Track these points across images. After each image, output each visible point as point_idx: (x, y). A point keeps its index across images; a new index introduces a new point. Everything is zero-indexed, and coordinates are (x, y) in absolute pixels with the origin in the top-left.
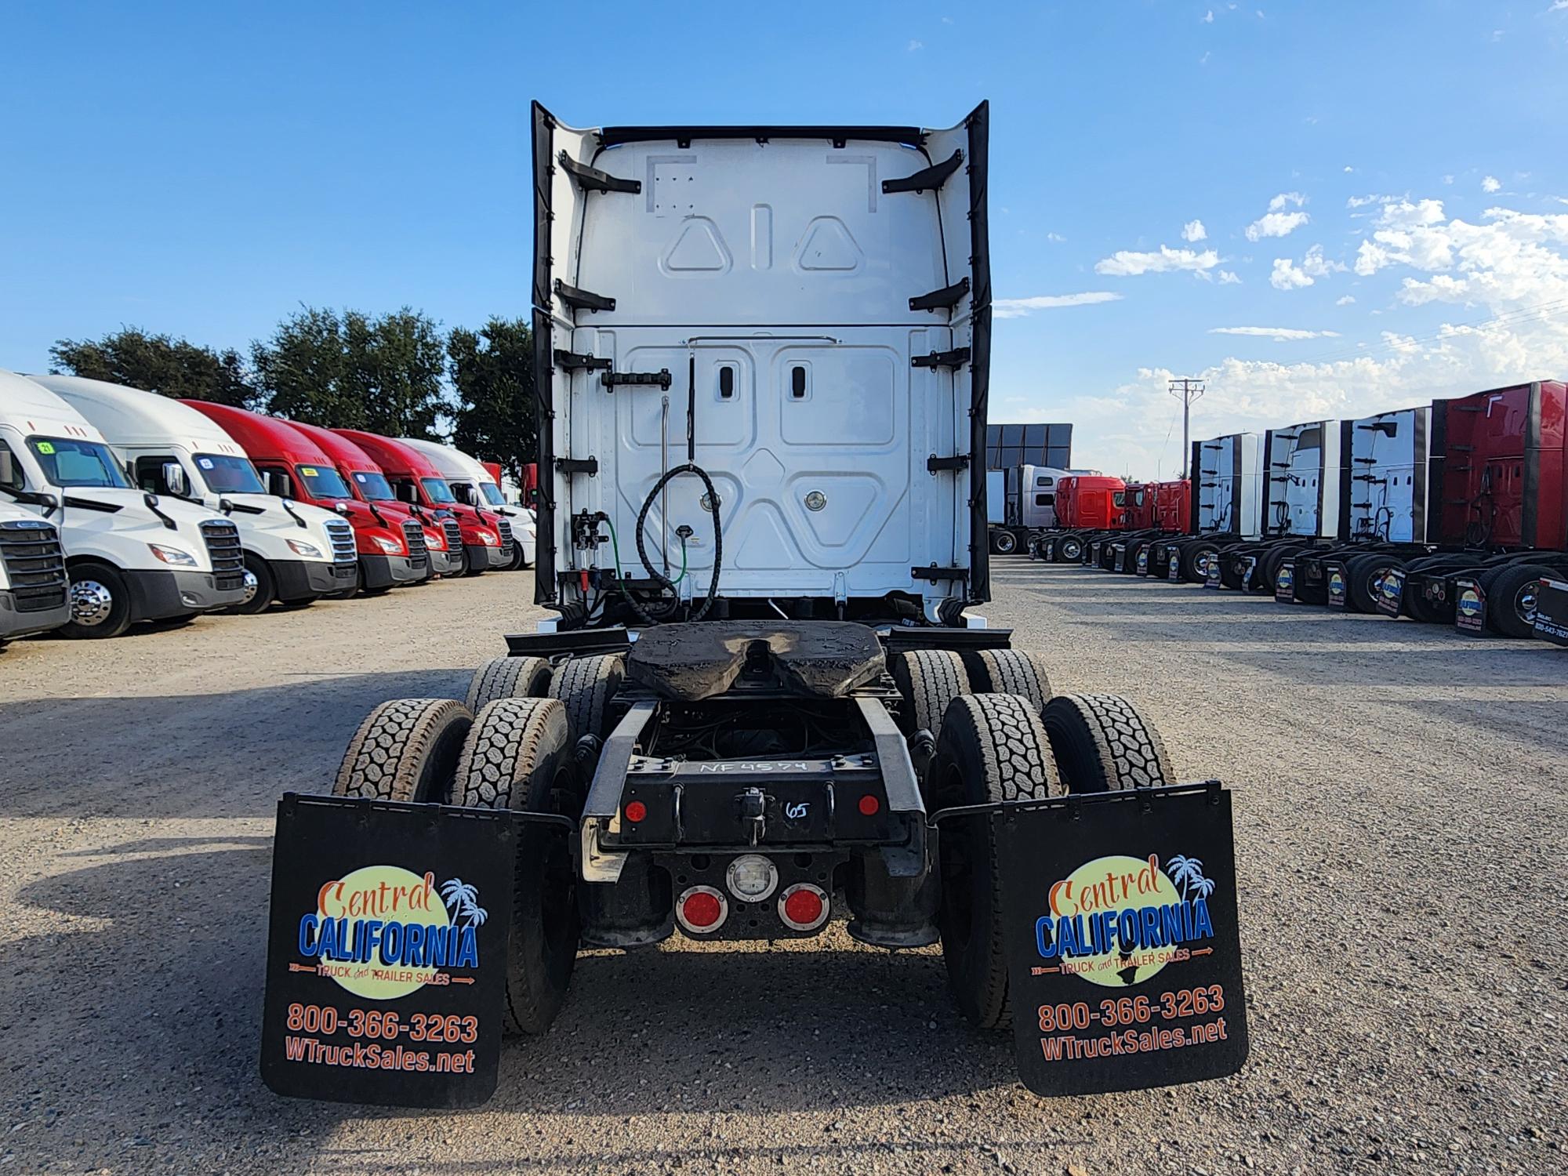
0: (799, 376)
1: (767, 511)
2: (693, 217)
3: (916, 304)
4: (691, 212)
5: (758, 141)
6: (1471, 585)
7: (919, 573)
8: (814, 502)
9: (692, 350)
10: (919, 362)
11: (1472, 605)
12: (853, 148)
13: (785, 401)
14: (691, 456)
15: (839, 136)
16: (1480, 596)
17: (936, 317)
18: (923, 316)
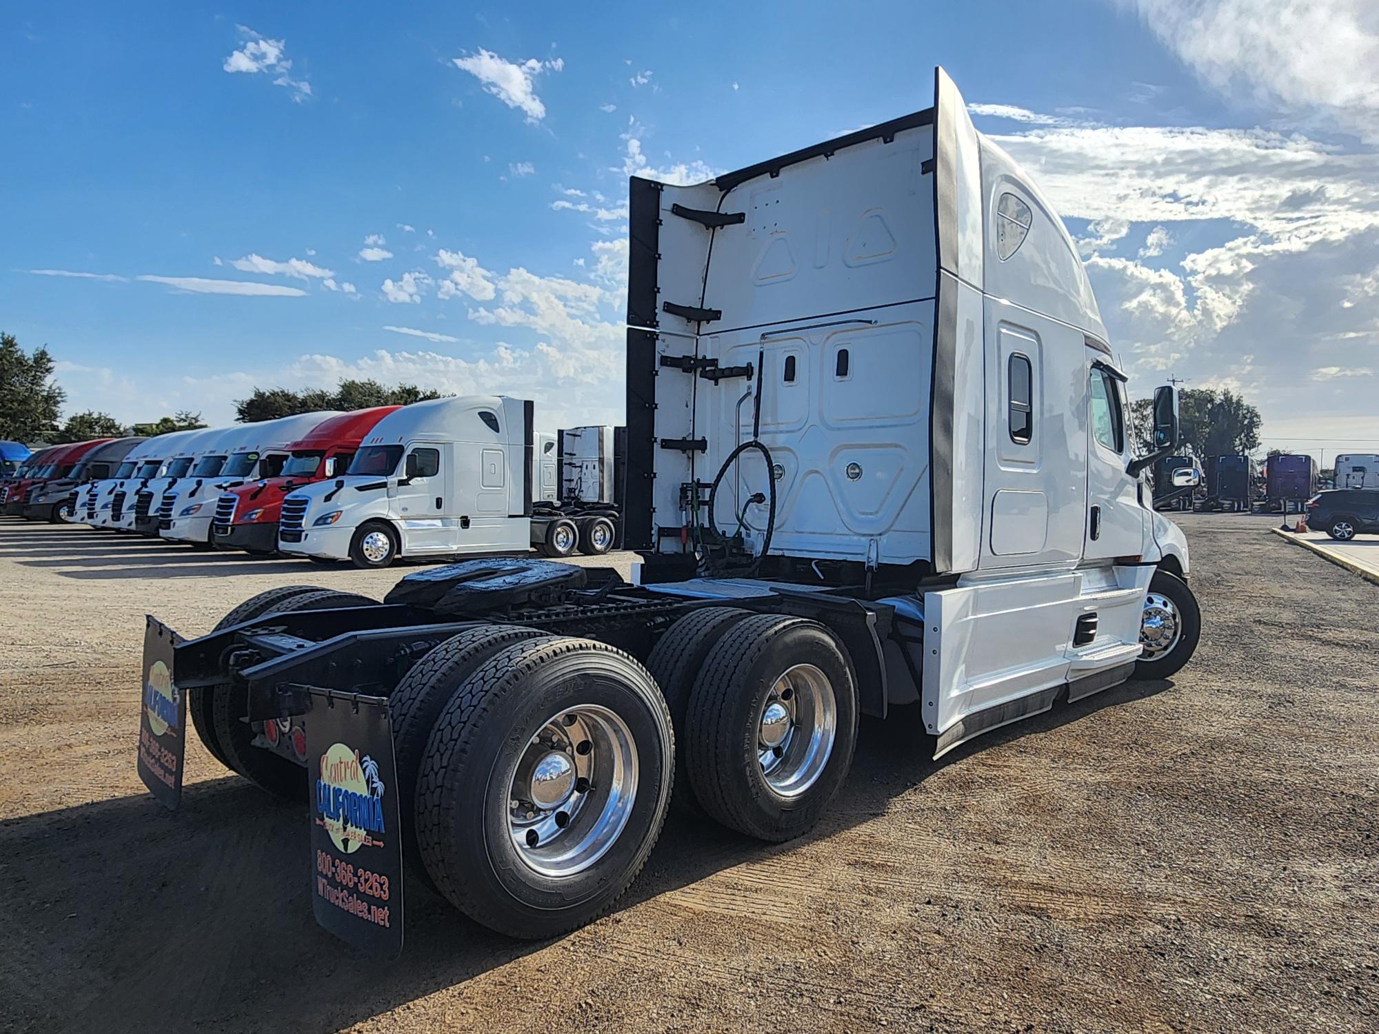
0: (843, 357)
2: (776, 233)
5: (827, 156)
8: (853, 472)
9: (762, 345)
12: (900, 140)
14: (756, 434)
15: (887, 132)
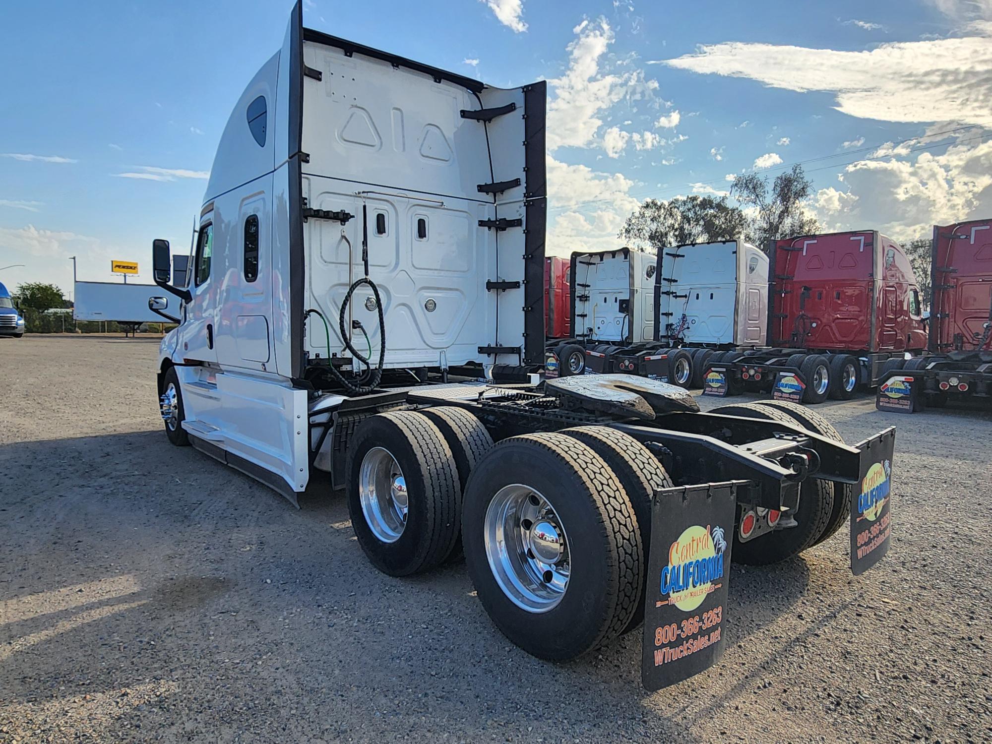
0: (422, 225)
1: (404, 311)
2: (356, 107)
3: (481, 188)
4: (355, 103)
5: (393, 66)
6: (552, 355)
7: (481, 350)
8: (430, 306)
9: (364, 200)
10: (482, 223)
11: (553, 365)
12: (444, 86)
13: (414, 240)
14: (367, 273)
15: (439, 75)
16: (557, 360)
17: (489, 198)
18: (483, 196)
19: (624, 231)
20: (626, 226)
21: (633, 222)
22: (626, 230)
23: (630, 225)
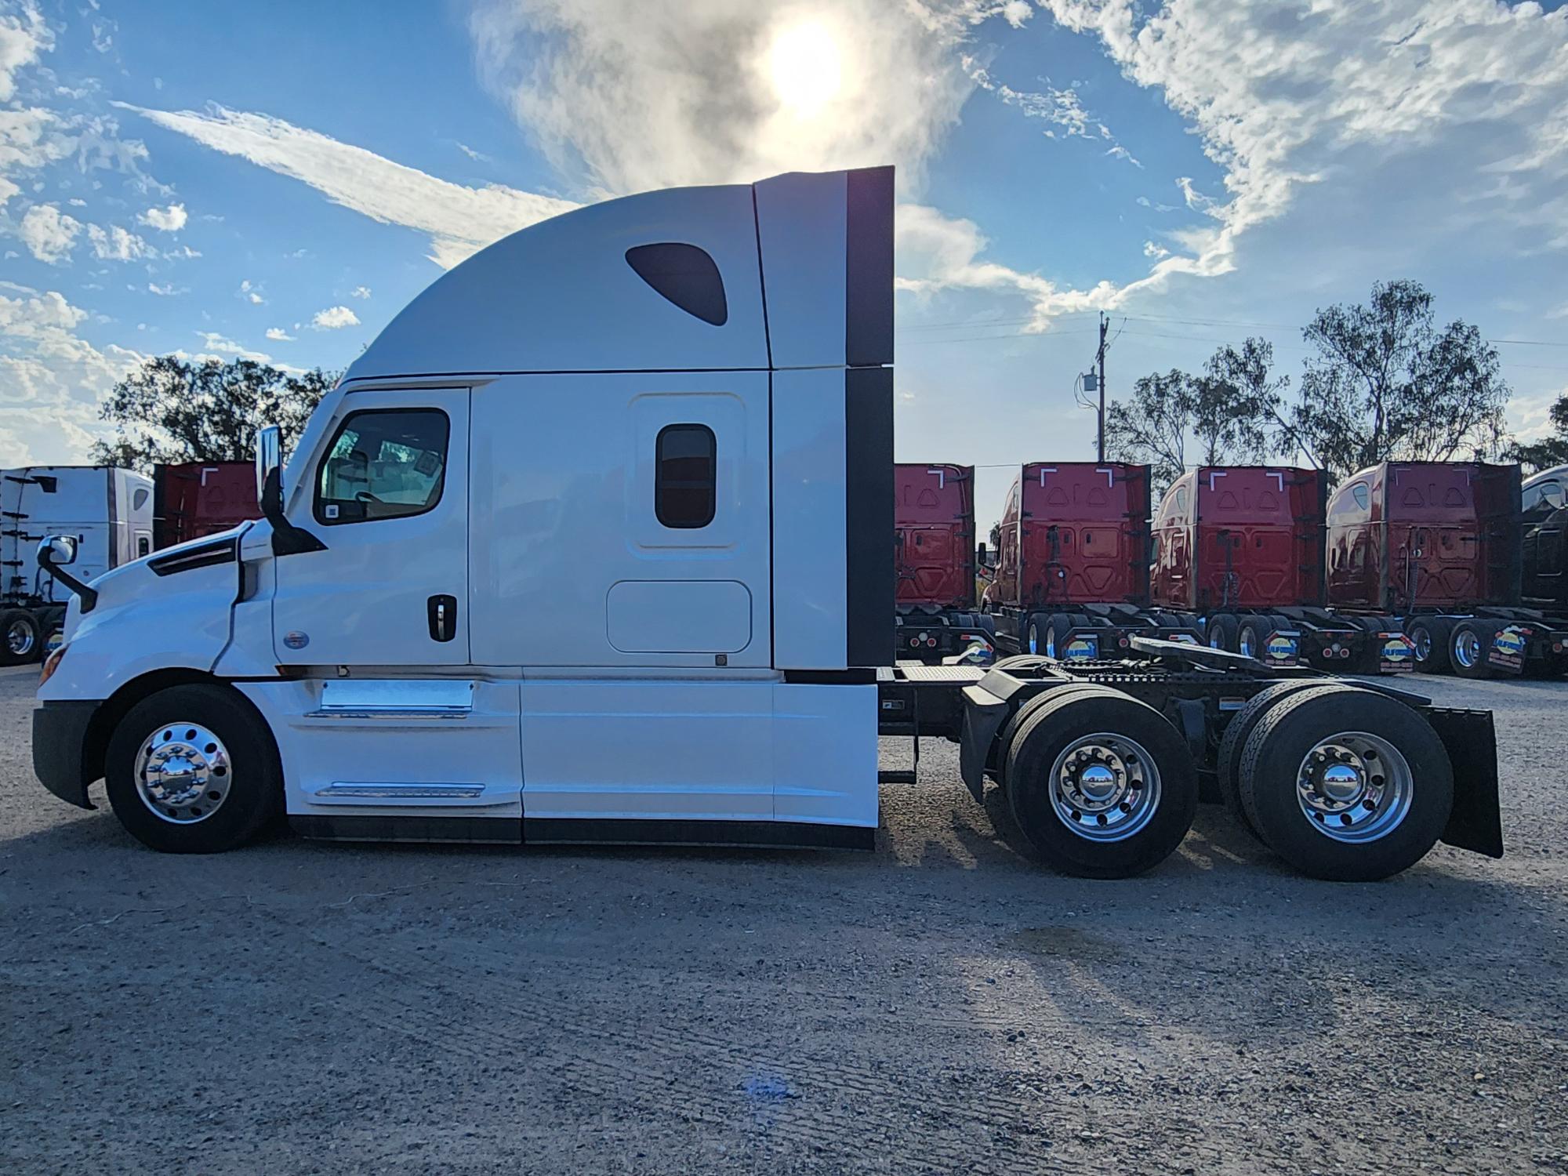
19: (113, 405)
20: (118, 398)
21: (131, 390)
22: (117, 404)
23: (123, 396)
